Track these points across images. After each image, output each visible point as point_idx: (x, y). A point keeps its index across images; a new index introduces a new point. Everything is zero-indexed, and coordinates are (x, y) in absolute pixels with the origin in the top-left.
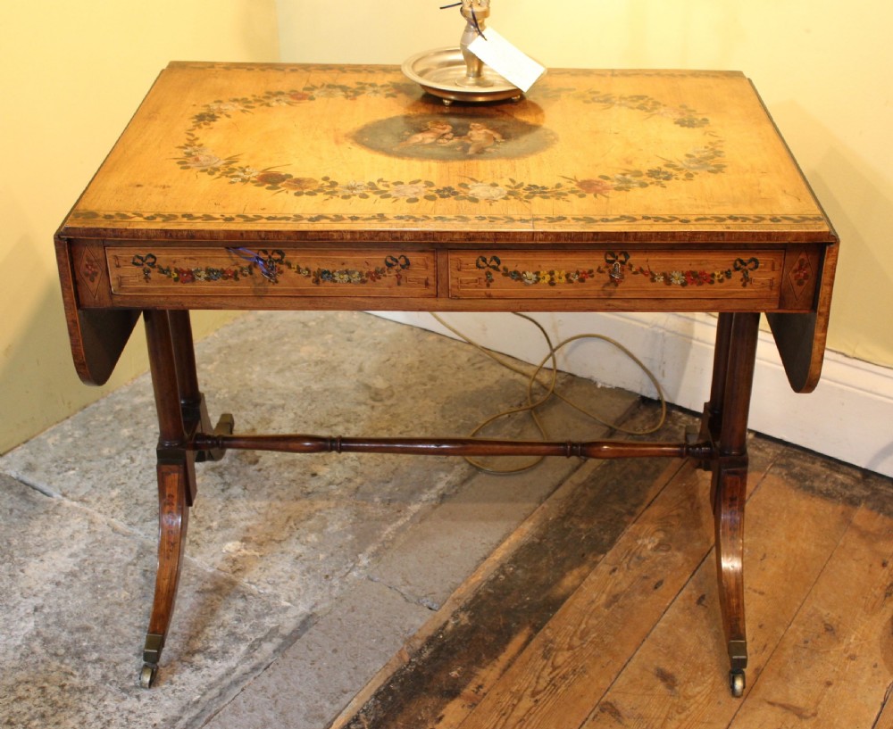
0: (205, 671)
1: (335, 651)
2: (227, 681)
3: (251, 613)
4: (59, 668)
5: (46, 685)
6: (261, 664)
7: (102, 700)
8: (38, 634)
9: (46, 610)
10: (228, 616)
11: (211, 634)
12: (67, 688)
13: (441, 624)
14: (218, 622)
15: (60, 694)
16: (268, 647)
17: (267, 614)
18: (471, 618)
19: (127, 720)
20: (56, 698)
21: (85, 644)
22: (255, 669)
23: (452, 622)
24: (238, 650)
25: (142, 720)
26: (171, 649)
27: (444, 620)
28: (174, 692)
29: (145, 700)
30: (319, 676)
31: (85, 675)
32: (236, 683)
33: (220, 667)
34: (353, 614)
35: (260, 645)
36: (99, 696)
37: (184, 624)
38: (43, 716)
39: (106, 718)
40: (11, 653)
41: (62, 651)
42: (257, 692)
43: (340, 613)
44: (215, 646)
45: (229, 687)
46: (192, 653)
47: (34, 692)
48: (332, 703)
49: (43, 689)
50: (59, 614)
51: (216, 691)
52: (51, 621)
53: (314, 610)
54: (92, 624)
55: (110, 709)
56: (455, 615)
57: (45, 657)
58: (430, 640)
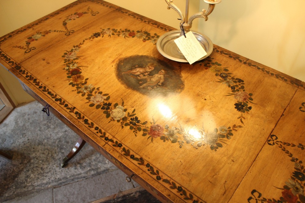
0: (76, 170)
1: (103, 184)
2: (77, 177)
3: (98, 160)
4: (56, 150)
5: (50, 153)
6: (86, 177)
7: (54, 164)
8: (60, 139)
9: (66, 133)
10: (94, 157)
11: (86, 160)
12: (53, 156)
13: (130, 193)
14: (90, 158)
15: (50, 157)
16: (92, 172)
17: (101, 162)
18: (139, 196)
19: (53, 173)
20: (49, 158)
21: (64, 147)
22: (84, 177)
23: (134, 194)
24: (87, 169)
25: (55, 175)
26: (76, 159)
27: (132, 192)
28: (67, 172)
29: (60, 170)
30: (94, 189)
31: (58, 155)
32: (78, 178)
33: (80, 171)
34: (116, 175)
35: (91, 171)
36: (55, 163)
37: (84, 154)
38: (43, 161)
39: (51, 170)
40: (52, 140)
41: (59, 146)
42: (79, 184)
43: (114, 173)
44: (84, 164)
45: (75, 178)
46: (79, 163)
47: (47, 154)
48: (89, 199)
49: (49, 153)
50: (67, 135)
51: (72, 178)
52: (65, 136)
53: (110, 168)
54: (70, 142)
55: (53, 168)
56: (136, 193)
57: (56, 145)
58: (124, 196)
